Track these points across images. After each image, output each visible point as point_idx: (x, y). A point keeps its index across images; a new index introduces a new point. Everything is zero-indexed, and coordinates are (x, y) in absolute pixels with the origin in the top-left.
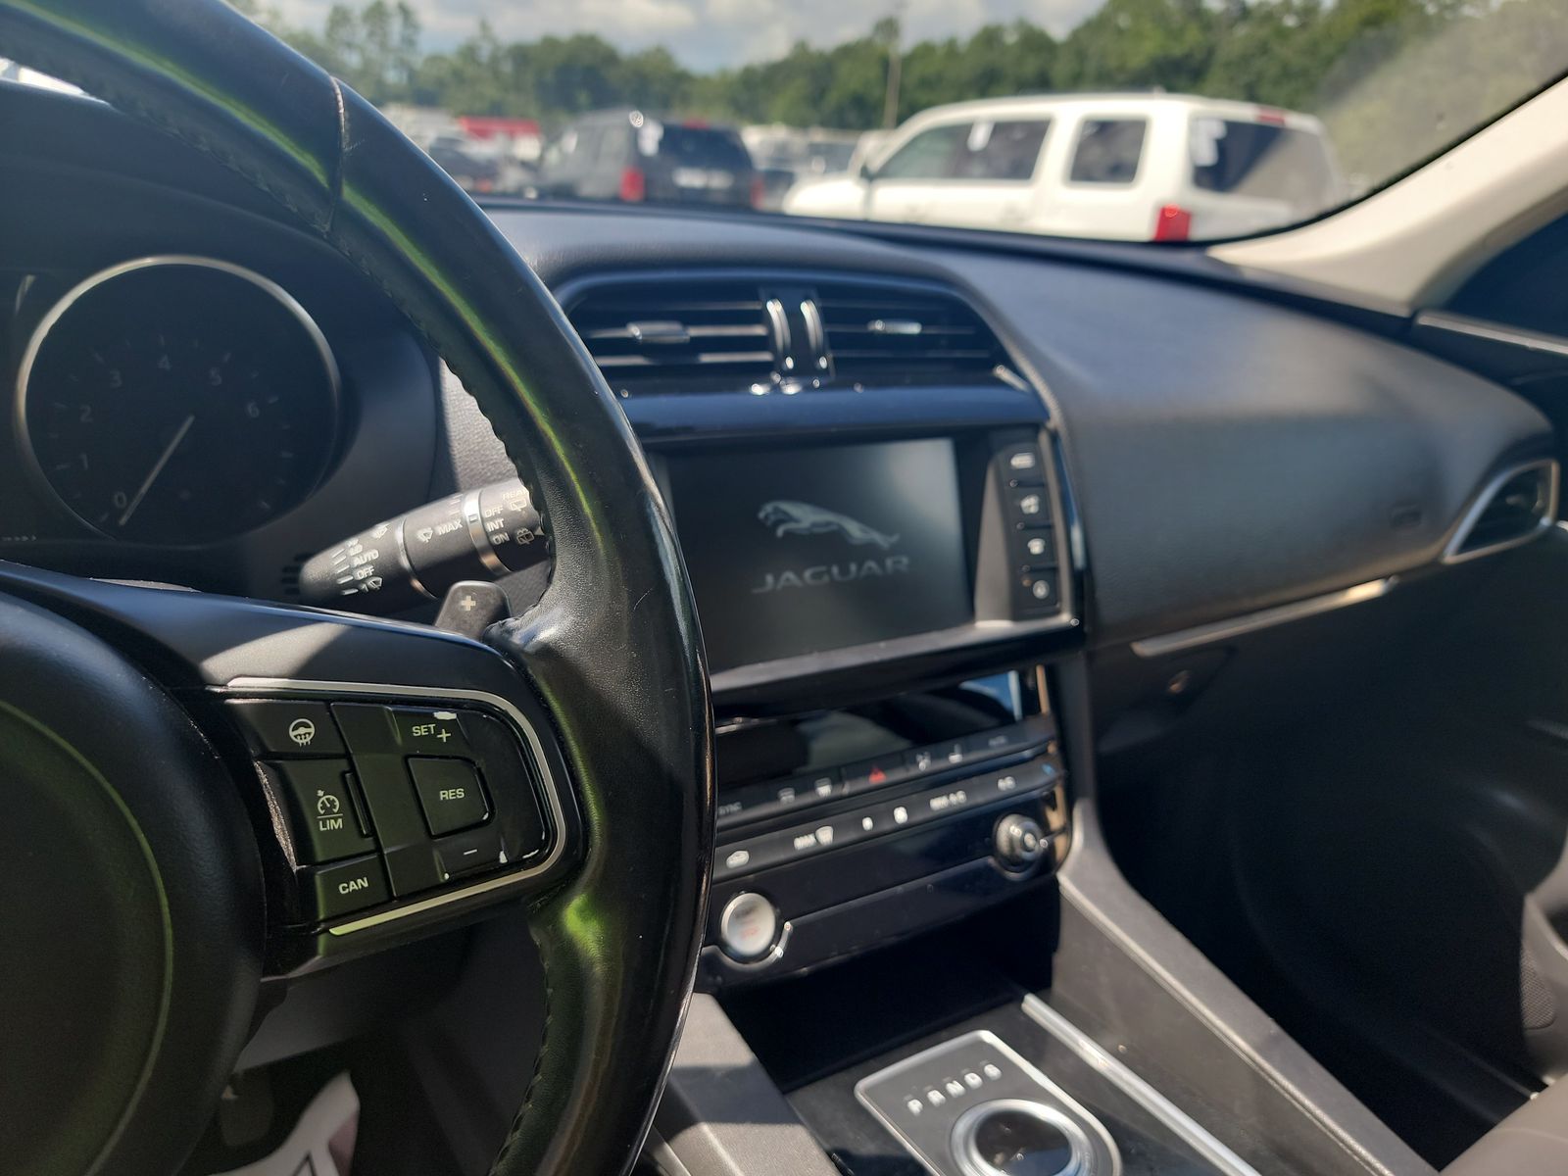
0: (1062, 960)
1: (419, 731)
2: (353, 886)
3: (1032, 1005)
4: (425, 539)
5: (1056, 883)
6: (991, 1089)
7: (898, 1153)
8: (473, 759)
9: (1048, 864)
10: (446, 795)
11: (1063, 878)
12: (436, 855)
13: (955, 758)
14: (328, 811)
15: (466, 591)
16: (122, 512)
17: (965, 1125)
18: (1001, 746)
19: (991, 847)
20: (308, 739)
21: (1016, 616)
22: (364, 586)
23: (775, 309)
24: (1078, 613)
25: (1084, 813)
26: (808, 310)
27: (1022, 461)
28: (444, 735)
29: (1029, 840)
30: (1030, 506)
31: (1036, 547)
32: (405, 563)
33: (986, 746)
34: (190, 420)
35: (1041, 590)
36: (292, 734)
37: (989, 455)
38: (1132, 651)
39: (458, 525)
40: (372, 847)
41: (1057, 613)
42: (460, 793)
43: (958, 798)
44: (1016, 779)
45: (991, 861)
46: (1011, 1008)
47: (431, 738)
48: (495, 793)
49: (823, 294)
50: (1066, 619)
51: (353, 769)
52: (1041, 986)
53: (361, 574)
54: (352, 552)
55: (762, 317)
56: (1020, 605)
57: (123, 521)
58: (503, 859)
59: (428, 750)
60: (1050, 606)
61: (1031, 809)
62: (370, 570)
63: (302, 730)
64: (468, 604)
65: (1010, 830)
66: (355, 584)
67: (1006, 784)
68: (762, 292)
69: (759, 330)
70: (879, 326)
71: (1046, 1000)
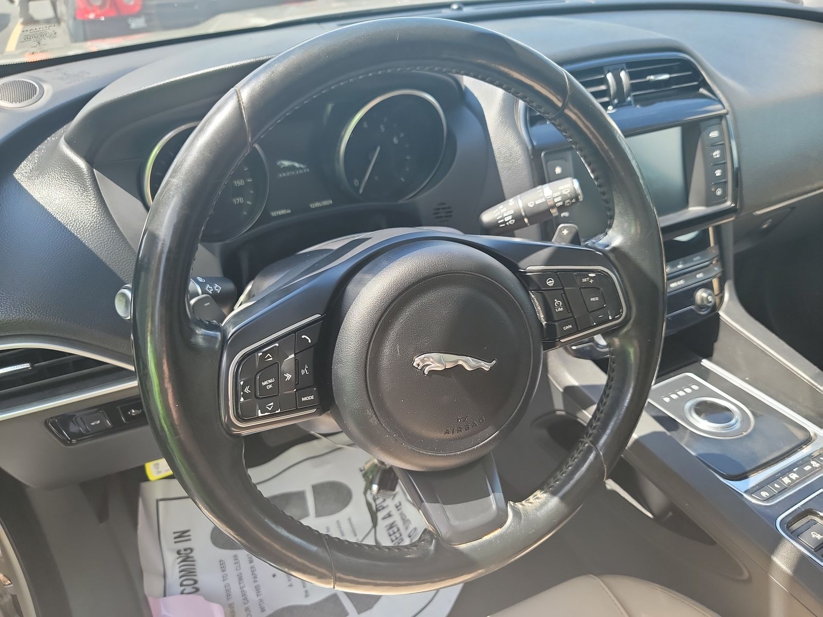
0: (717, 346)
1: (584, 280)
2: (567, 327)
3: (705, 363)
4: (531, 206)
5: (718, 315)
6: (695, 394)
7: (664, 415)
8: (599, 287)
9: (715, 309)
10: (593, 299)
11: (721, 313)
12: (591, 318)
13: (680, 266)
14: (559, 305)
15: (564, 228)
16: (359, 188)
17: (688, 404)
18: (698, 260)
19: (693, 302)
20: (552, 284)
21: (708, 204)
22: (507, 223)
23: (610, 77)
24: (734, 200)
25: (730, 286)
26: (623, 75)
27: (714, 134)
28: (591, 281)
29: (710, 298)
30: (717, 155)
31: (718, 173)
32: (523, 214)
33: (692, 261)
34: (379, 149)
35: (719, 192)
36: (547, 283)
37: (699, 134)
38: (754, 215)
39: (544, 200)
40: (571, 316)
41: (725, 201)
42: (597, 299)
43: (681, 282)
44: (704, 273)
45: (692, 307)
46: (697, 364)
47: (588, 282)
48: (606, 298)
49: (629, 65)
50: (729, 204)
51: (565, 293)
52: (709, 356)
53: (506, 219)
54: (502, 211)
55: (604, 81)
56: (710, 200)
57: (361, 191)
58: (610, 318)
59: (587, 286)
60: (722, 199)
61: (708, 286)
62: (510, 217)
63: (550, 282)
64: (565, 232)
65: (701, 295)
66: (504, 222)
67: (700, 276)
68: (606, 69)
69: (603, 87)
70: (652, 78)
71: (710, 360)
